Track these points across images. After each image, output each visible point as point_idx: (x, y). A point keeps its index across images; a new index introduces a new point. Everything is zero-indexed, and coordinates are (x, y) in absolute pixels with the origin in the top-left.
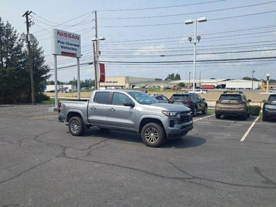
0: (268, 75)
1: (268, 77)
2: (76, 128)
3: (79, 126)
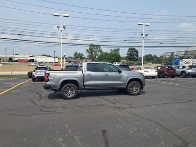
0: (65, 54)
1: (65, 56)
2: (71, 93)
3: (74, 91)
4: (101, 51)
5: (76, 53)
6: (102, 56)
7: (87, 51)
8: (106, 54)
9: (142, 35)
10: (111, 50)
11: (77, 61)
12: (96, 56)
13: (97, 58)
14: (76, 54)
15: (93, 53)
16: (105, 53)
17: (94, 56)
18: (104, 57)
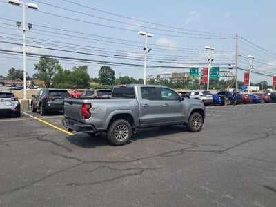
2: (122, 135)
3: (127, 131)
4: (59, 68)
5: (13, 69)
6: (62, 76)
7: (36, 67)
8: (68, 73)
9: (144, 49)
10: (75, 67)
11: (15, 82)
12: (51, 75)
13: (54, 80)
14: (12, 71)
15: (47, 70)
16: (66, 71)
17: (49, 75)
18: (64, 77)
